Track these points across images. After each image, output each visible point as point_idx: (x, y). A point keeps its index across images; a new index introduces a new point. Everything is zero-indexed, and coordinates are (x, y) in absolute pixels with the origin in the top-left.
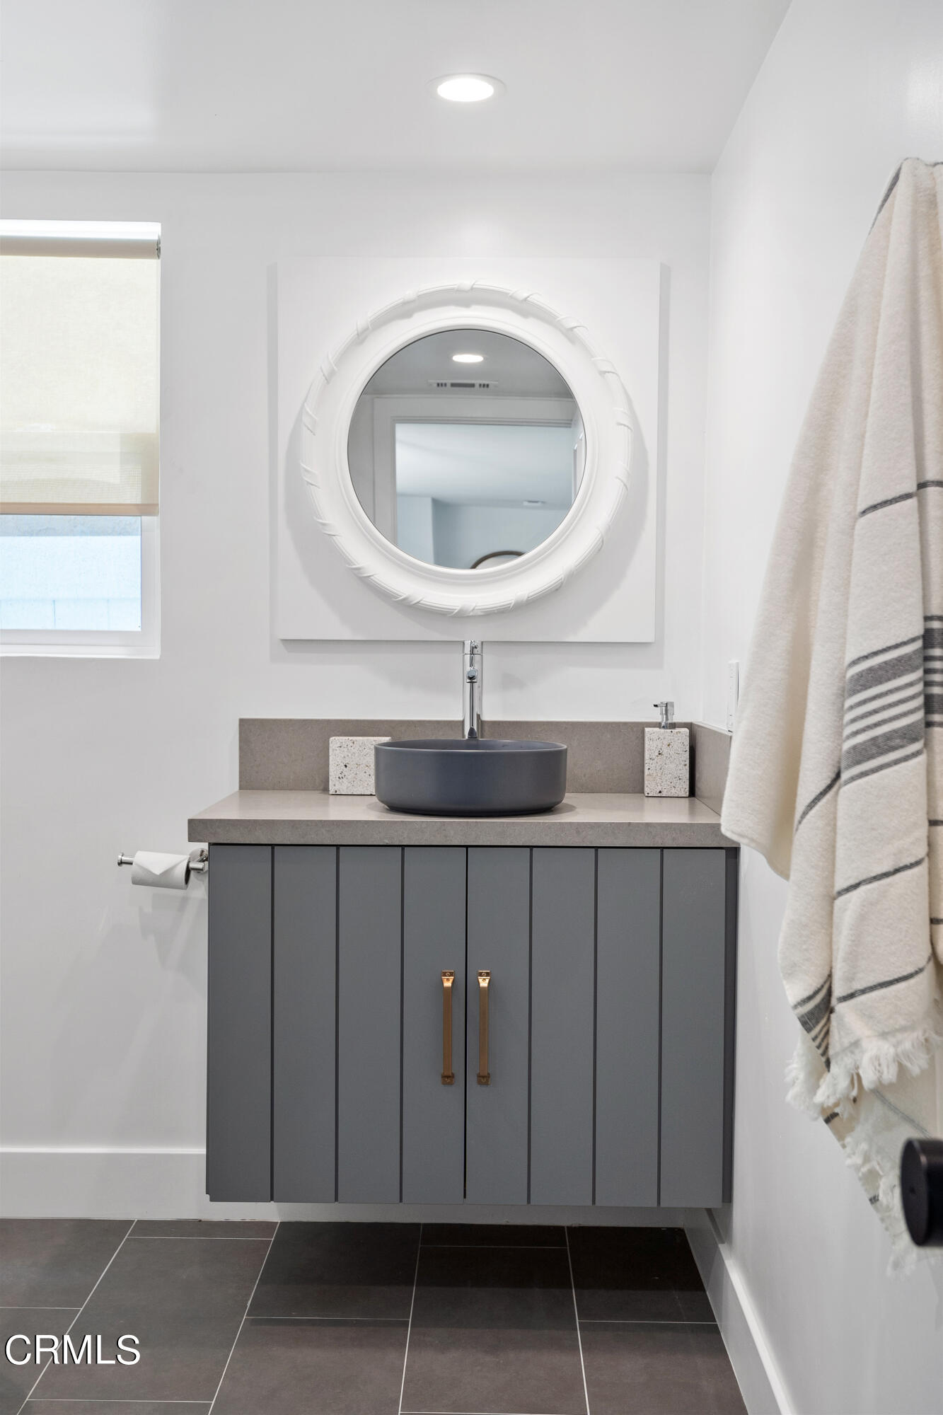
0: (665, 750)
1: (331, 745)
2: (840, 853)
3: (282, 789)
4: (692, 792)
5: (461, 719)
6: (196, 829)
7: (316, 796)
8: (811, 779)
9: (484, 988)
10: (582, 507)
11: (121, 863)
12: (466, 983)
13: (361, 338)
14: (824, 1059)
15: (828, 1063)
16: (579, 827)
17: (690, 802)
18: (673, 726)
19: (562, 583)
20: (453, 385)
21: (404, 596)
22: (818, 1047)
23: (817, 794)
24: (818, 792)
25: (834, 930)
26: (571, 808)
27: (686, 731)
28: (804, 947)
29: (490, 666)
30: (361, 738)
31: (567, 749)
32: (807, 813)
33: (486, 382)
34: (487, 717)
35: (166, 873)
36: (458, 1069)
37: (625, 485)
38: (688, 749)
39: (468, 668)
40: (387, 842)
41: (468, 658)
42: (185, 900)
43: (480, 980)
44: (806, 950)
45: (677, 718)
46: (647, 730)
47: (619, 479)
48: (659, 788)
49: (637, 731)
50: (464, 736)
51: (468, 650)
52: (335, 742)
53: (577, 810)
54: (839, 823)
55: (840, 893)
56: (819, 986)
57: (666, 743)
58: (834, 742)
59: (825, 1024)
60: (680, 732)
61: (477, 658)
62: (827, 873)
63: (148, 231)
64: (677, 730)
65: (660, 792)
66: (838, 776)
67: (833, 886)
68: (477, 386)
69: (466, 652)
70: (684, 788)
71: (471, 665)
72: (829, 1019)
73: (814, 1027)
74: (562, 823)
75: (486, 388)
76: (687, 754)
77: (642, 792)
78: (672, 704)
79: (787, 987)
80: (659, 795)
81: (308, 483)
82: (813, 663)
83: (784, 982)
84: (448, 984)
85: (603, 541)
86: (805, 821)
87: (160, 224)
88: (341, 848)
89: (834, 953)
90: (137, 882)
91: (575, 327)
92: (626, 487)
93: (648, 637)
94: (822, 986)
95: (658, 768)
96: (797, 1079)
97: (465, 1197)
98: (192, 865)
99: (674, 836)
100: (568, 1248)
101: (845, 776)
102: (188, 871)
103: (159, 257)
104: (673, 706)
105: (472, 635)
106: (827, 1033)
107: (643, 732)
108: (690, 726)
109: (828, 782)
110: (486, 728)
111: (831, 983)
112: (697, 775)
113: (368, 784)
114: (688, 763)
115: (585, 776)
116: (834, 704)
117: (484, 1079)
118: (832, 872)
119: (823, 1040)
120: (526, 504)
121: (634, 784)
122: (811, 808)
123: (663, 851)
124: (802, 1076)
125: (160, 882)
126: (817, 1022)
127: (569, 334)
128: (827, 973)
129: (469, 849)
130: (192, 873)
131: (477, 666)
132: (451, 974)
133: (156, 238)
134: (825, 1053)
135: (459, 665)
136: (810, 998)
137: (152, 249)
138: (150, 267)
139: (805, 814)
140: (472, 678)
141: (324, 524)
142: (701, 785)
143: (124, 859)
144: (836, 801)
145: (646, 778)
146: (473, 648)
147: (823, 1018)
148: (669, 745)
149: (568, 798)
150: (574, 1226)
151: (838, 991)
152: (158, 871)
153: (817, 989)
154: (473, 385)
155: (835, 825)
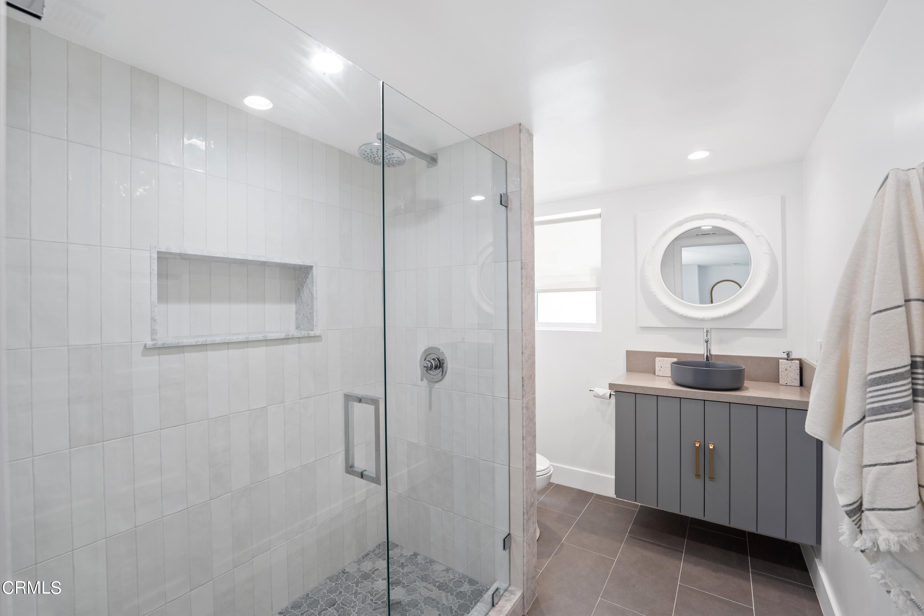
0: (788, 369)
1: (656, 360)
2: (866, 450)
3: (640, 372)
4: (801, 384)
5: (703, 353)
6: (611, 386)
7: (651, 376)
8: (849, 417)
9: (711, 449)
10: (750, 282)
11: (590, 390)
12: (704, 446)
13: (665, 234)
14: (859, 530)
15: (861, 532)
16: (749, 398)
17: (800, 389)
18: (792, 360)
19: (742, 309)
20: (702, 235)
21: (681, 314)
22: (856, 524)
23: (853, 424)
24: (853, 423)
25: (863, 480)
26: (747, 389)
27: (798, 362)
28: (847, 484)
29: (714, 337)
30: (666, 358)
31: (745, 368)
32: (848, 431)
33: (714, 233)
34: (713, 352)
35: (604, 395)
36: (702, 474)
37: (768, 274)
38: (799, 368)
39: (705, 337)
40: (674, 396)
41: (705, 334)
42: (610, 403)
43: (710, 446)
44: (848, 485)
45: (793, 356)
46: (780, 360)
47: (766, 272)
48: (786, 382)
49: (777, 360)
50: (704, 360)
51: (705, 331)
52: (658, 359)
53: (749, 390)
54: (865, 438)
55: (866, 466)
56: (855, 501)
57: (789, 366)
58: (861, 403)
59: (859, 516)
60: (795, 362)
61: (709, 334)
62: (859, 456)
63: (598, 211)
64: (794, 361)
65: (786, 384)
66: (864, 417)
67: (862, 461)
68: (711, 234)
69: (705, 332)
70: (798, 383)
71: (707, 335)
72: (861, 514)
73: (853, 517)
74: (743, 396)
75: (714, 234)
76: (799, 371)
77: (779, 382)
78: (791, 352)
79: (839, 497)
80: (786, 385)
81: (647, 280)
82: (850, 371)
83: (838, 495)
84: (697, 445)
85: (759, 294)
86: (847, 433)
87: (600, 209)
88: (658, 396)
89: (863, 489)
90: (595, 396)
91: (745, 222)
92: (769, 275)
93: (780, 327)
94: (857, 501)
95: (785, 375)
96: (845, 533)
97: (704, 516)
98: (611, 393)
99: (792, 404)
100: (747, 540)
101: (867, 419)
102: (610, 395)
103: (600, 218)
104: (792, 353)
105: (707, 326)
106: (860, 519)
107: (779, 361)
108: (800, 360)
109: (859, 419)
110: (713, 357)
111: (862, 500)
112: (803, 379)
113: (668, 372)
114: (799, 374)
115: (753, 375)
116: (861, 388)
117: (712, 478)
118: (862, 456)
119: (858, 522)
120: (733, 265)
121: (776, 379)
122: (850, 429)
123: (787, 410)
124: (847, 532)
125: (602, 397)
126: (855, 515)
127: (744, 225)
128: (859, 496)
129: (705, 401)
130: (612, 395)
131: (709, 337)
132: (699, 442)
133: (600, 213)
134: (859, 527)
135: (702, 336)
136: (850, 505)
137: (600, 216)
138: (598, 221)
139: (847, 430)
140: (707, 342)
141: (653, 292)
142: (805, 383)
143: (592, 389)
144: (863, 428)
145: (780, 378)
146: (707, 331)
147: (857, 514)
148: (790, 367)
149: (746, 383)
150: (750, 532)
151: (865, 506)
152: (601, 394)
153: (854, 502)
154: (710, 234)
155: (863, 437)
